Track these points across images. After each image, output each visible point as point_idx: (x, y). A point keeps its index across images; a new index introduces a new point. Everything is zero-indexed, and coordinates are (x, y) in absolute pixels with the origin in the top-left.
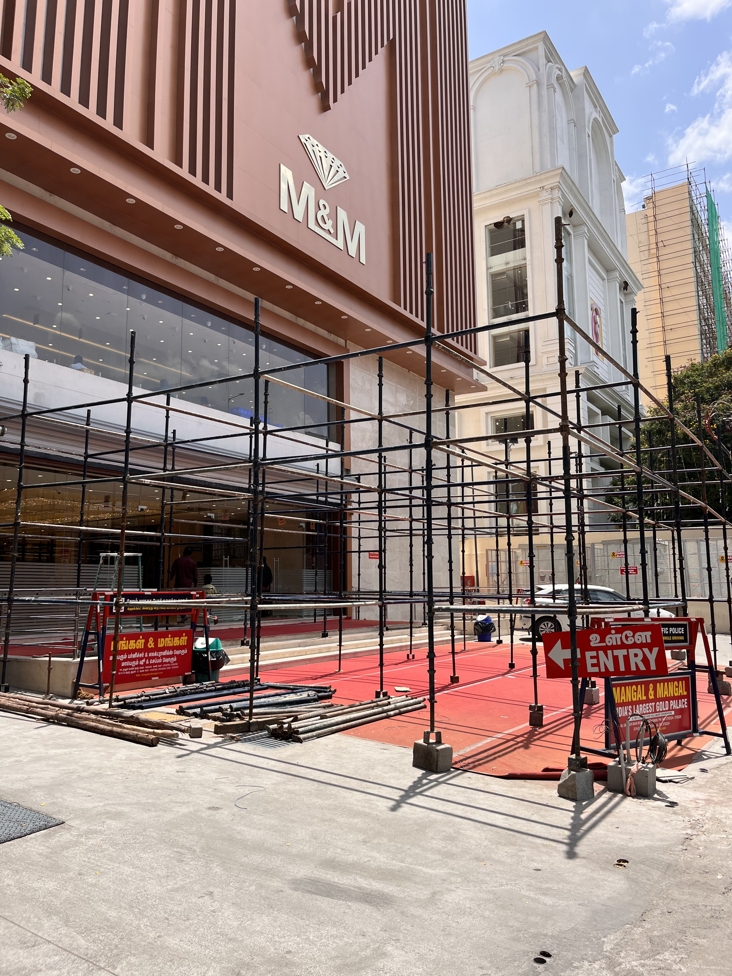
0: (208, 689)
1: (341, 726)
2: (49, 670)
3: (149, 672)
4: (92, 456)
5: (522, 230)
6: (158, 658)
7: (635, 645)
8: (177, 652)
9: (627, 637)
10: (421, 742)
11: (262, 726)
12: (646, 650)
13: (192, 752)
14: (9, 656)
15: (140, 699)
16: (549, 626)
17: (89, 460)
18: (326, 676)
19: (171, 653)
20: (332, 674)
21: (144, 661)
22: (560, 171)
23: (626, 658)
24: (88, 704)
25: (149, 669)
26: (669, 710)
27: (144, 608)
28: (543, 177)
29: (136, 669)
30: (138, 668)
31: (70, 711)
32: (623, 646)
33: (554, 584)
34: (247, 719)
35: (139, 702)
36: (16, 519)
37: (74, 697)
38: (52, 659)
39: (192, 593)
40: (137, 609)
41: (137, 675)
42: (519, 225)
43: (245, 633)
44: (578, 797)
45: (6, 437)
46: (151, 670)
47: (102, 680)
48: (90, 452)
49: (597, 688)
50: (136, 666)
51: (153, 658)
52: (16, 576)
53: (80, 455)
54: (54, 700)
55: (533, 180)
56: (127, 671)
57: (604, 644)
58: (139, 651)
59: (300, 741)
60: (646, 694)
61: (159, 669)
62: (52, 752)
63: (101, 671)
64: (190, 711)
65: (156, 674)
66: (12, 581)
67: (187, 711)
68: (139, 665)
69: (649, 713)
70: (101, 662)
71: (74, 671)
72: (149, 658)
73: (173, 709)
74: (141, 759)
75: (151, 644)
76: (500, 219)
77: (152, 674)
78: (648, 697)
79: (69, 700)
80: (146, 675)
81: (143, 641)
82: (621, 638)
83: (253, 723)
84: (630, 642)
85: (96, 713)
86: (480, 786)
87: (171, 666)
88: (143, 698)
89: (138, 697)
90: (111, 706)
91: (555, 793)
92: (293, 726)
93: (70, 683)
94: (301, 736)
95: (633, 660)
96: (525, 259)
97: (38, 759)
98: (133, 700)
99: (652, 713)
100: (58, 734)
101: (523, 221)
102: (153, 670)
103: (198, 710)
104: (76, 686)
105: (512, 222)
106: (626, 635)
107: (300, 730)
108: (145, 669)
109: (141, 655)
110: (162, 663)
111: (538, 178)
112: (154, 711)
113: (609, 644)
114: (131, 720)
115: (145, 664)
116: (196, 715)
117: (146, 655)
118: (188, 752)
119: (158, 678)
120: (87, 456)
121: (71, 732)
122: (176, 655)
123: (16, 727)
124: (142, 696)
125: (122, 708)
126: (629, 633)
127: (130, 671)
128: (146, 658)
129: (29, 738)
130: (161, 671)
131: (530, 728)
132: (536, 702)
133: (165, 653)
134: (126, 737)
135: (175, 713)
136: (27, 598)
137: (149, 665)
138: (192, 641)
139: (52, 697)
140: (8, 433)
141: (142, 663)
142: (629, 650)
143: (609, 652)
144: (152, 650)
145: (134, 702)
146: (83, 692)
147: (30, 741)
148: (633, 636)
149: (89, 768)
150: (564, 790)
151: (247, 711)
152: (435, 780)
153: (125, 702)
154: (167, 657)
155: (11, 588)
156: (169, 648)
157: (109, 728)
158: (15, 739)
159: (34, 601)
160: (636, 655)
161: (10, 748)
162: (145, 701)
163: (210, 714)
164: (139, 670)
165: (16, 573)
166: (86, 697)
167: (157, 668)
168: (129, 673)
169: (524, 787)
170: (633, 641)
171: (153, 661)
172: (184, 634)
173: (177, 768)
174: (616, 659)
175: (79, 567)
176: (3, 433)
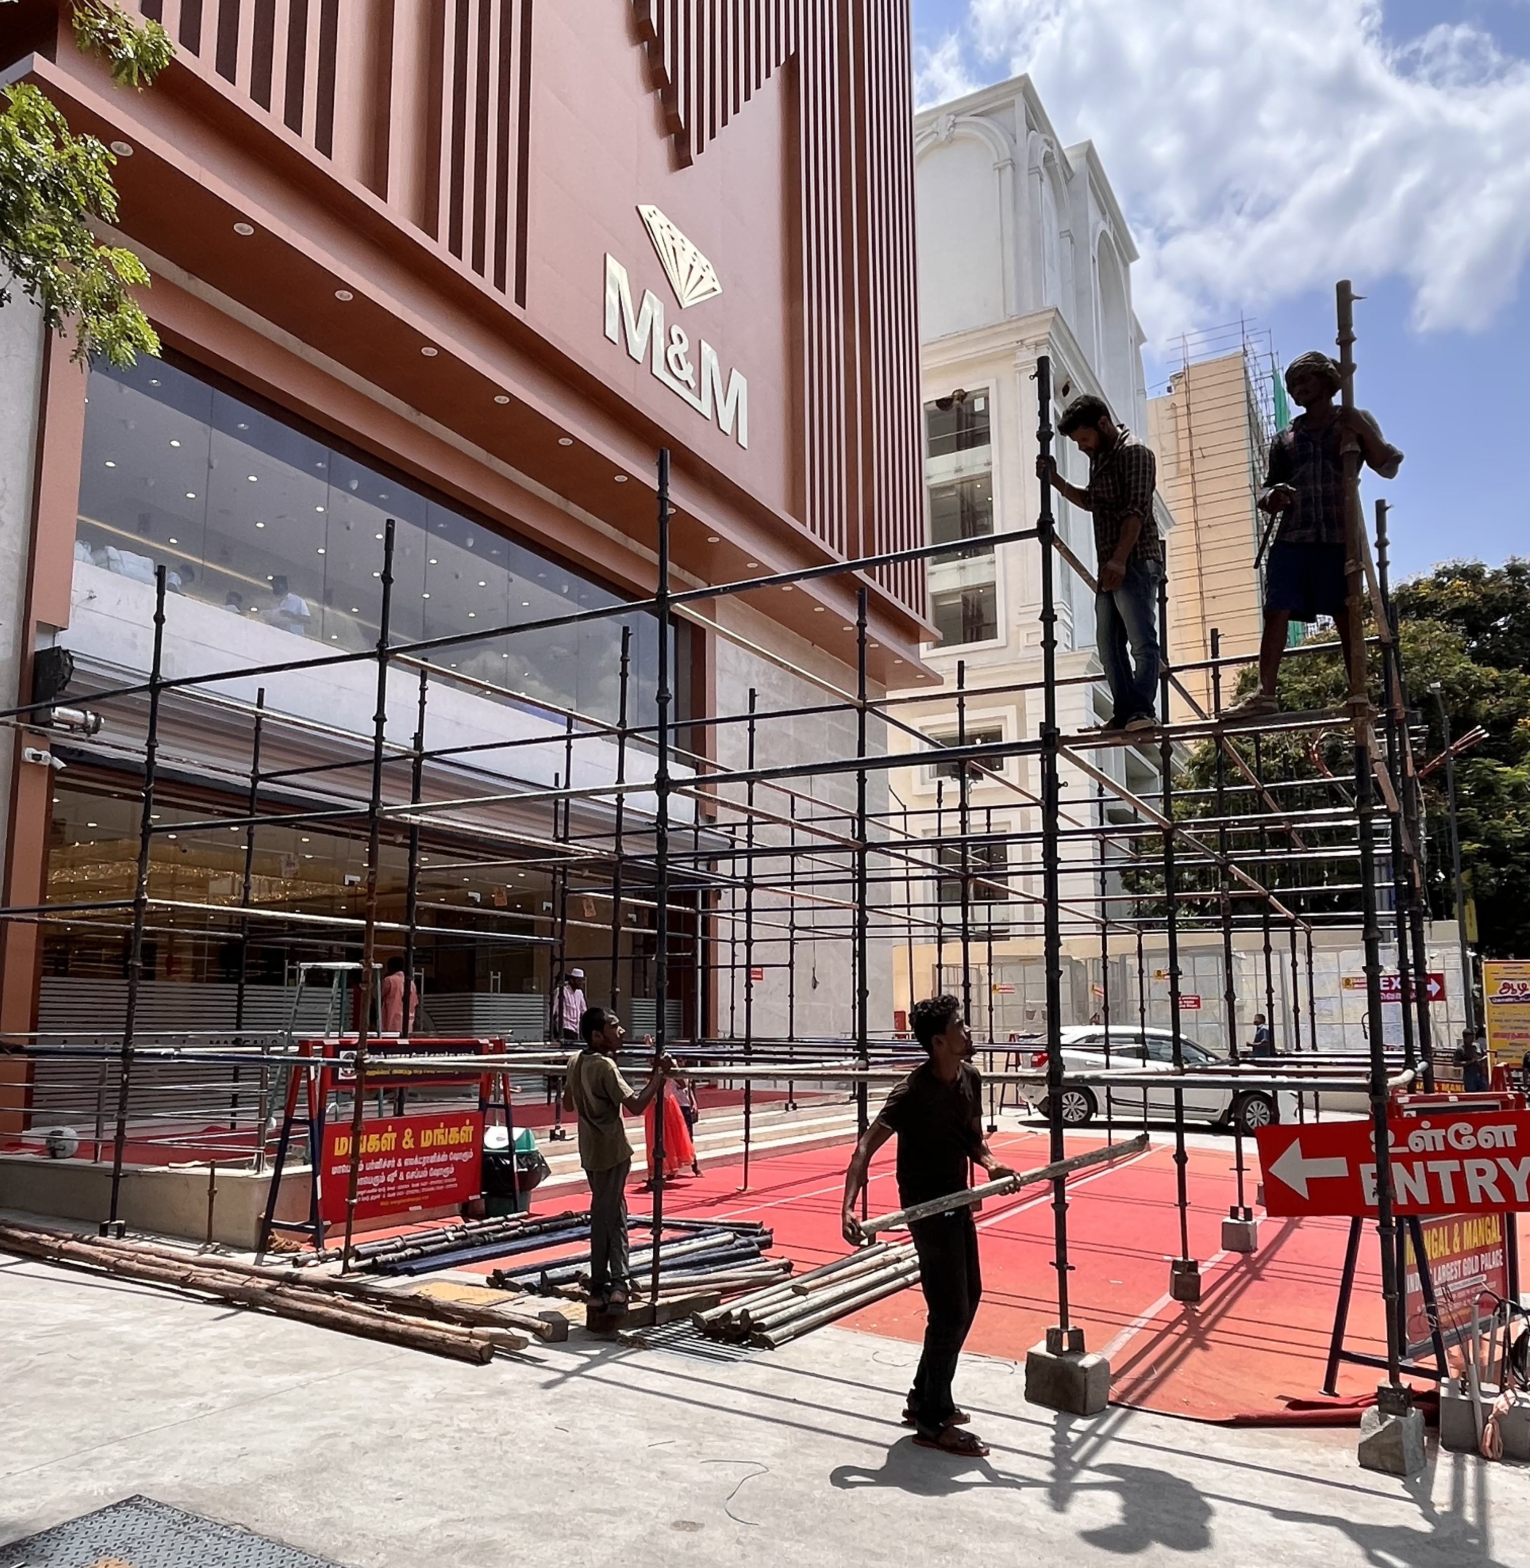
0: (527, 1229)
1: (835, 1309)
2: (212, 1193)
3: (404, 1197)
4: (266, 778)
5: (985, 414)
6: (421, 1168)
7: (1477, 1152)
8: (455, 1157)
9: (1458, 1136)
11: (679, 1312)
12: (1505, 1163)
13: (568, 1374)
14: (124, 1166)
15: (403, 1254)
16: (1075, 1100)
17: (261, 785)
18: (727, 1198)
19: (443, 1158)
20: (733, 1195)
21: (395, 1174)
22: (1052, 314)
23: (1459, 1179)
24: (296, 1263)
25: (405, 1190)
26: (1480, 1272)
27: (395, 1072)
28: (1021, 323)
29: (380, 1190)
30: (384, 1190)
31: (271, 1282)
32: (1450, 1153)
34: (647, 1297)
35: (401, 1260)
36: (139, 893)
37: (263, 1246)
38: (218, 1171)
39: (481, 1041)
40: (383, 1072)
41: (382, 1204)
42: (979, 406)
43: (558, 1117)
45: (99, 736)
46: (408, 1192)
47: (321, 1216)
48: (262, 771)
50: (381, 1186)
51: (412, 1168)
52: (137, 1008)
53: (244, 775)
54: (222, 1254)
55: (1007, 327)
56: (365, 1195)
57: (1405, 1150)
58: (386, 1155)
59: (769, 1345)
60: (1450, 1246)
61: (424, 1190)
62: (270, 1382)
63: (319, 1197)
64: (519, 1280)
65: (418, 1199)
66: (130, 1017)
67: (513, 1280)
68: (387, 1184)
69: (1455, 1281)
70: (319, 1178)
71: (260, 1197)
72: (405, 1169)
73: (479, 1274)
74: (469, 1397)
75: (408, 1143)
76: (948, 394)
77: (408, 1200)
78: (1452, 1251)
79: (253, 1256)
80: (399, 1202)
81: (394, 1135)
82: (1445, 1138)
83: (662, 1306)
84: (1467, 1144)
85: (317, 1286)
86: (1191, 1446)
87: (445, 1184)
88: (409, 1251)
89: (397, 1250)
90: (346, 1269)
92: (752, 1315)
93: (253, 1220)
94: (772, 1335)
95: (1473, 1183)
96: (989, 464)
97: (246, 1401)
98: (390, 1256)
99: (1458, 1280)
100: (263, 1335)
101: (987, 399)
102: (412, 1192)
103: (535, 1278)
104: (266, 1226)
105: (967, 399)
106: (1457, 1132)
107: (766, 1321)
108: (396, 1191)
109: (391, 1163)
110: (428, 1179)
111: (1014, 325)
112: (438, 1280)
113: (1418, 1150)
114: (411, 1303)
115: (397, 1181)
116: (531, 1289)
117: (399, 1165)
118: (558, 1375)
119: (420, 1208)
120: (256, 777)
121: (289, 1332)
122: (453, 1162)
123: (167, 1318)
124: (404, 1247)
125: (368, 1273)
126: (1465, 1128)
127: (370, 1195)
128: (400, 1170)
129: (206, 1345)
130: (426, 1194)
131: (1179, 1308)
133: (433, 1159)
134: (419, 1344)
135: (484, 1283)
136: (163, 1051)
137: (405, 1182)
138: (479, 1133)
139: (217, 1249)
140: (106, 729)
141: (391, 1178)
142: (1465, 1161)
143: (1418, 1166)
144: (410, 1154)
145: (393, 1261)
146: (279, 1238)
147: (211, 1354)
148: (1474, 1134)
149: (368, 1422)
150: (1372, 1456)
151: (646, 1280)
152: (1090, 1432)
153: (375, 1261)
154: (436, 1165)
155: (129, 1029)
156: (440, 1149)
157: (378, 1323)
158: (176, 1351)
159: (179, 1057)
160: (1481, 1172)
161: (175, 1374)
162: (413, 1257)
163: (561, 1287)
164: (387, 1192)
165: (138, 1001)
166: (287, 1247)
167: (420, 1188)
168: (367, 1199)
169: (1276, 1445)
170: (1473, 1144)
171: (410, 1175)
172: (468, 1122)
173: (556, 1419)
174: (1433, 1180)
175: (241, 989)
176: (96, 730)
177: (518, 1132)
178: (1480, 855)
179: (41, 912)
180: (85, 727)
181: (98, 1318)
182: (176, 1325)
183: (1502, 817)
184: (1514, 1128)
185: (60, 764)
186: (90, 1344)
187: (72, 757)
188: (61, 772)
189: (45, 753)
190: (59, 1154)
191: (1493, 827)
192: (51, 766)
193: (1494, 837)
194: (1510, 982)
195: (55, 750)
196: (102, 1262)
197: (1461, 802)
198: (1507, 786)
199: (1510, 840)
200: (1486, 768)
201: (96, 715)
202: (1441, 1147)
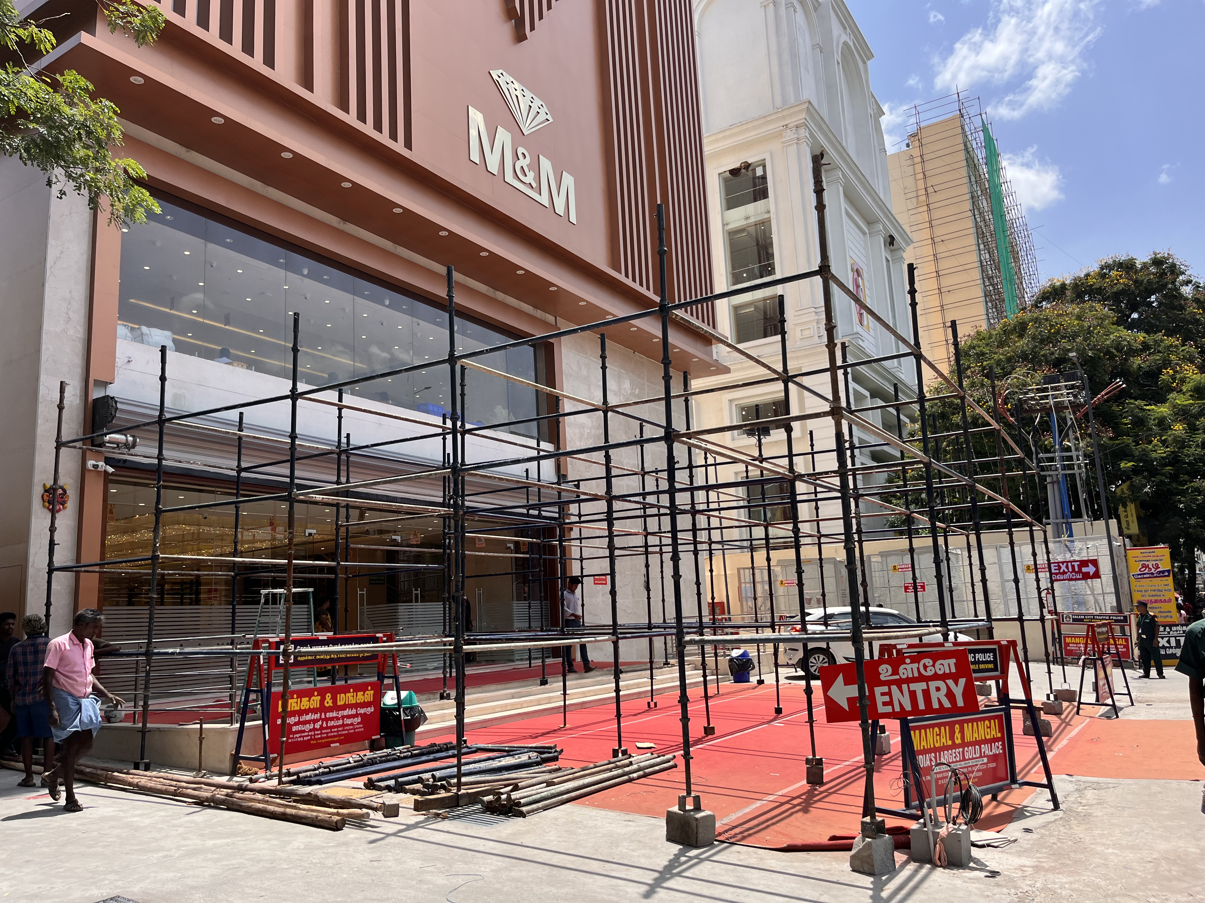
0: (402, 755)
1: (573, 794)
2: (201, 740)
3: (327, 737)
4: (246, 470)
5: (764, 178)
6: (338, 719)
7: (936, 677)
8: (362, 711)
9: (925, 667)
10: (675, 809)
11: (474, 799)
12: (950, 682)
13: (388, 835)
14: (148, 725)
15: (317, 772)
16: (821, 659)
17: (243, 474)
18: (548, 733)
19: (354, 712)
20: (555, 730)
21: (320, 723)
22: (806, 105)
23: (926, 693)
24: (251, 781)
25: (327, 733)
26: (981, 757)
27: (318, 657)
28: (785, 113)
29: (310, 733)
30: (313, 733)
31: (229, 791)
32: (922, 678)
33: (825, 608)
34: (454, 790)
35: (316, 775)
36: (154, 552)
37: (234, 772)
38: (204, 726)
39: (378, 635)
40: (310, 658)
41: (312, 742)
42: (759, 172)
43: (445, 684)
44: (877, 871)
45: (138, 450)
46: (329, 734)
47: (268, 750)
48: (244, 465)
49: (887, 733)
50: (311, 730)
51: (332, 719)
52: (155, 624)
53: (232, 470)
54: (208, 778)
55: (774, 116)
56: (300, 737)
57: (897, 677)
58: (314, 711)
59: (523, 815)
60: (952, 738)
61: (340, 733)
62: (210, 843)
63: (267, 738)
64: (382, 784)
65: (336, 739)
66: (150, 630)
67: (379, 784)
68: (314, 729)
69: (957, 762)
70: (267, 726)
71: (232, 740)
72: (327, 720)
73: (360, 782)
74: (324, 847)
75: (328, 702)
76: (737, 165)
77: (330, 739)
78: (953, 742)
79: (227, 778)
80: (323, 741)
81: (319, 698)
82: (918, 668)
83: (463, 794)
84: (930, 673)
85: (263, 791)
86: (753, 862)
87: (355, 729)
88: (321, 770)
89: (315, 769)
90: (280, 782)
91: (847, 866)
92: (513, 797)
93: (228, 755)
94: (524, 809)
95: (934, 695)
96: (769, 212)
97: (191, 853)
98: (308, 774)
99: (960, 761)
100: (215, 820)
101: (764, 167)
102: (332, 734)
103: (392, 783)
104: (236, 759)
105: (750, 168)
106: (924, 664)
107: (522, 801)
108: (321, 734)
109: (317, 716)
110: (343, 725)
111: (780, 115)
112: (335, 786)
113: (904, 677)
114: (308, 798)
115: (321, 728)
116: (389, 789)
117: (323, 716)
118: (383, 836)
119: (338, 744)
120: (240, 470)
121: (232, 817)
122: (361, 714)
123: (162, 814)
124: (319, 768)
125: (295, 784)
126: (928, 661)
127: (303, 737)
128: (323, 720)
129: (180, 826)
130: (342, 735)
131: (808, 787)
132: (814, 755)
133: (346, 712)
134: (303, 821)
135: (363, 787)
136: (171, 650)
137: (327, 728)
138: (379, 695)
139: (205, 775)
140: (140, 445)
141: (317, 726)
142: (930, 683)
143: (905, 687)
144: (330, 709)
145: (310, 776)
146: (244, 766)
147: (181, 830)
148: (933, 666)
149: (259, 861)
150: (858, 863)
151: (455, 781)
152: (696, 857)
153: (298, 777)
154: (349, 717)
155: (150, 639)
156: (351, 706)
157: (281, 810)
158: (161, 829)
159: (180, 654)
160: (938, 689)
161: (157, 840)
162: (324, 774)
163: (407, 787)
164: (315, 735)
165: (155, 620)
166: (249, 772)
167: (338, 731)
168: (302, 739)
169: (808, 861)
170: (933, 672)
171: (331, 724)
172: (369, 688)
173: (371, 856)
174: (913, 695)
175: (234, 609)
176: (134, 445)
177: (404, 694)
178: (1136, 471)
179: (101, 565)
180: (126, 445)
181: (122, 814)
182: (167, 816)
183: (1150, 442)
184: (954, 660)
185: (111, 470)
186: (113, 827)
187: (120, 464)
188: (112, 473)
189: (101, 464)
190: (112, 720)
191: (1144, 450)
192: (105, 471)
193: (1144, 457)
194: (1146, 563)
195: (108, 461)
196: (130, 784)
197: (1118, 433)
198: (1154, 420)
199: (1156, 459)
200: (1138, 407)
201: (133, 436)
202: (916, 675)
